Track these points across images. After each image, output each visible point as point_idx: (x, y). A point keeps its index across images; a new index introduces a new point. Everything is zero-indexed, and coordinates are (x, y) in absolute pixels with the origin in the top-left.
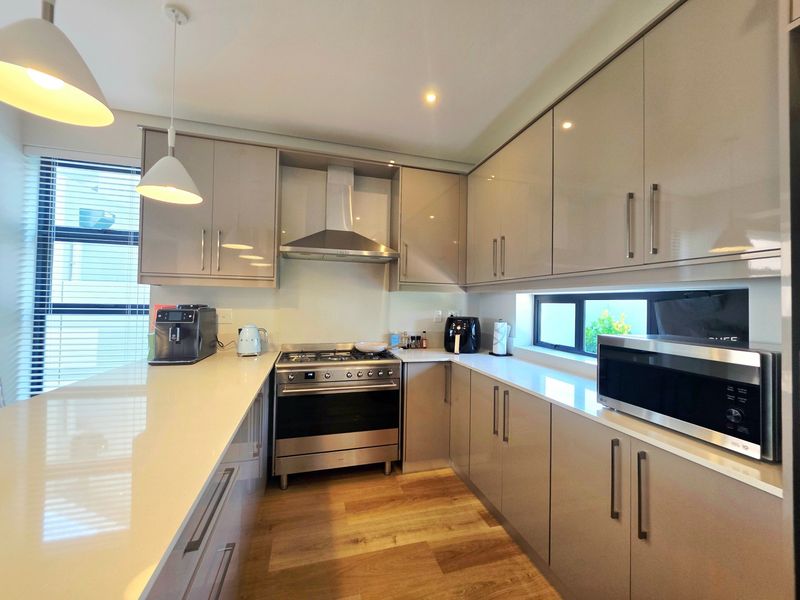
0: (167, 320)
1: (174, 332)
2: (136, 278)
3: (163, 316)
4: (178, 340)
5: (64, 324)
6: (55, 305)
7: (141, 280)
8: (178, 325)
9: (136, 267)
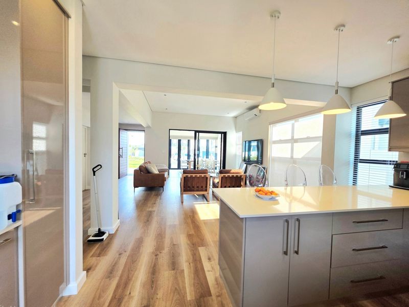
0: (399, 168)
1: (402, 174)
2: (387, 149)
3: (397, 166)
4: (405, 177)
5: (371, 167)
6: (360, 160)
7: (390, 150)
8: (405, 171)
9: (387, 144)
